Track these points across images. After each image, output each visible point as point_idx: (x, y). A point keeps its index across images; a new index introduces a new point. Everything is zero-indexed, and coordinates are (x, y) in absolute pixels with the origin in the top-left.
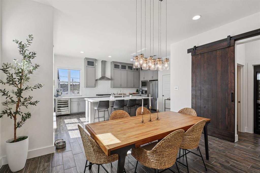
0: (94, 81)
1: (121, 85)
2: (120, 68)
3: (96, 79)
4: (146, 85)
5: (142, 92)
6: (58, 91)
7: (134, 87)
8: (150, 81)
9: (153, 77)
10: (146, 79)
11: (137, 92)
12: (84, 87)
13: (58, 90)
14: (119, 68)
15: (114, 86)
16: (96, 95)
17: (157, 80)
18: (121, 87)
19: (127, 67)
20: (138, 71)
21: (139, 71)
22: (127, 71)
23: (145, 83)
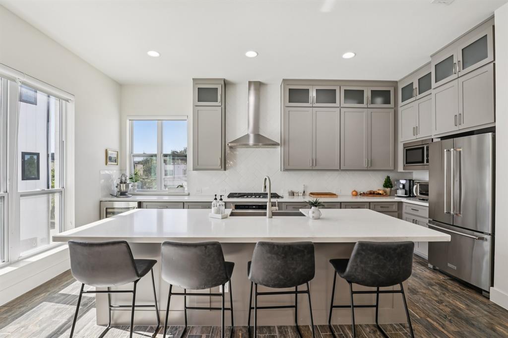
1: (315, 162)
2: (310, 100)
4: (423, 162)
5: (407, 187)
7: (371, 168)
8: (443, 138)
9: (458, 119)
10: (423, 135)
11: (388, 190)
14: (308, 102)
15: (288, 167)
17: (492, 130)
18: (315, 167)
19: (340, 96)
20: (392, 105)
21: (396, 105)
22: (339, 109)
23: (421, 150)
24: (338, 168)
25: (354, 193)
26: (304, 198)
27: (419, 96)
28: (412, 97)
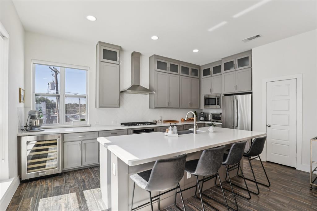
0: (118, 93)
1: (169, 103)
3: (121, 90)
4: (215, 104)
5: (204, 116)
6: (33, 117)
8: (226, 95)
9: (236, 87)
12: (96, 107)
13: (32, 114)
14: (166, 70)
16: (122, 124)
17: (251, 93)
18: (169, 106)
19: (180, 69)
20: (198, 77)
21: (200, 77)
22: (179, 76)
23: (214, 99)
24: (179, 107)
25: (183, 120)
26: (161, 124)
27: (213, 75)
28: (209, 75)
